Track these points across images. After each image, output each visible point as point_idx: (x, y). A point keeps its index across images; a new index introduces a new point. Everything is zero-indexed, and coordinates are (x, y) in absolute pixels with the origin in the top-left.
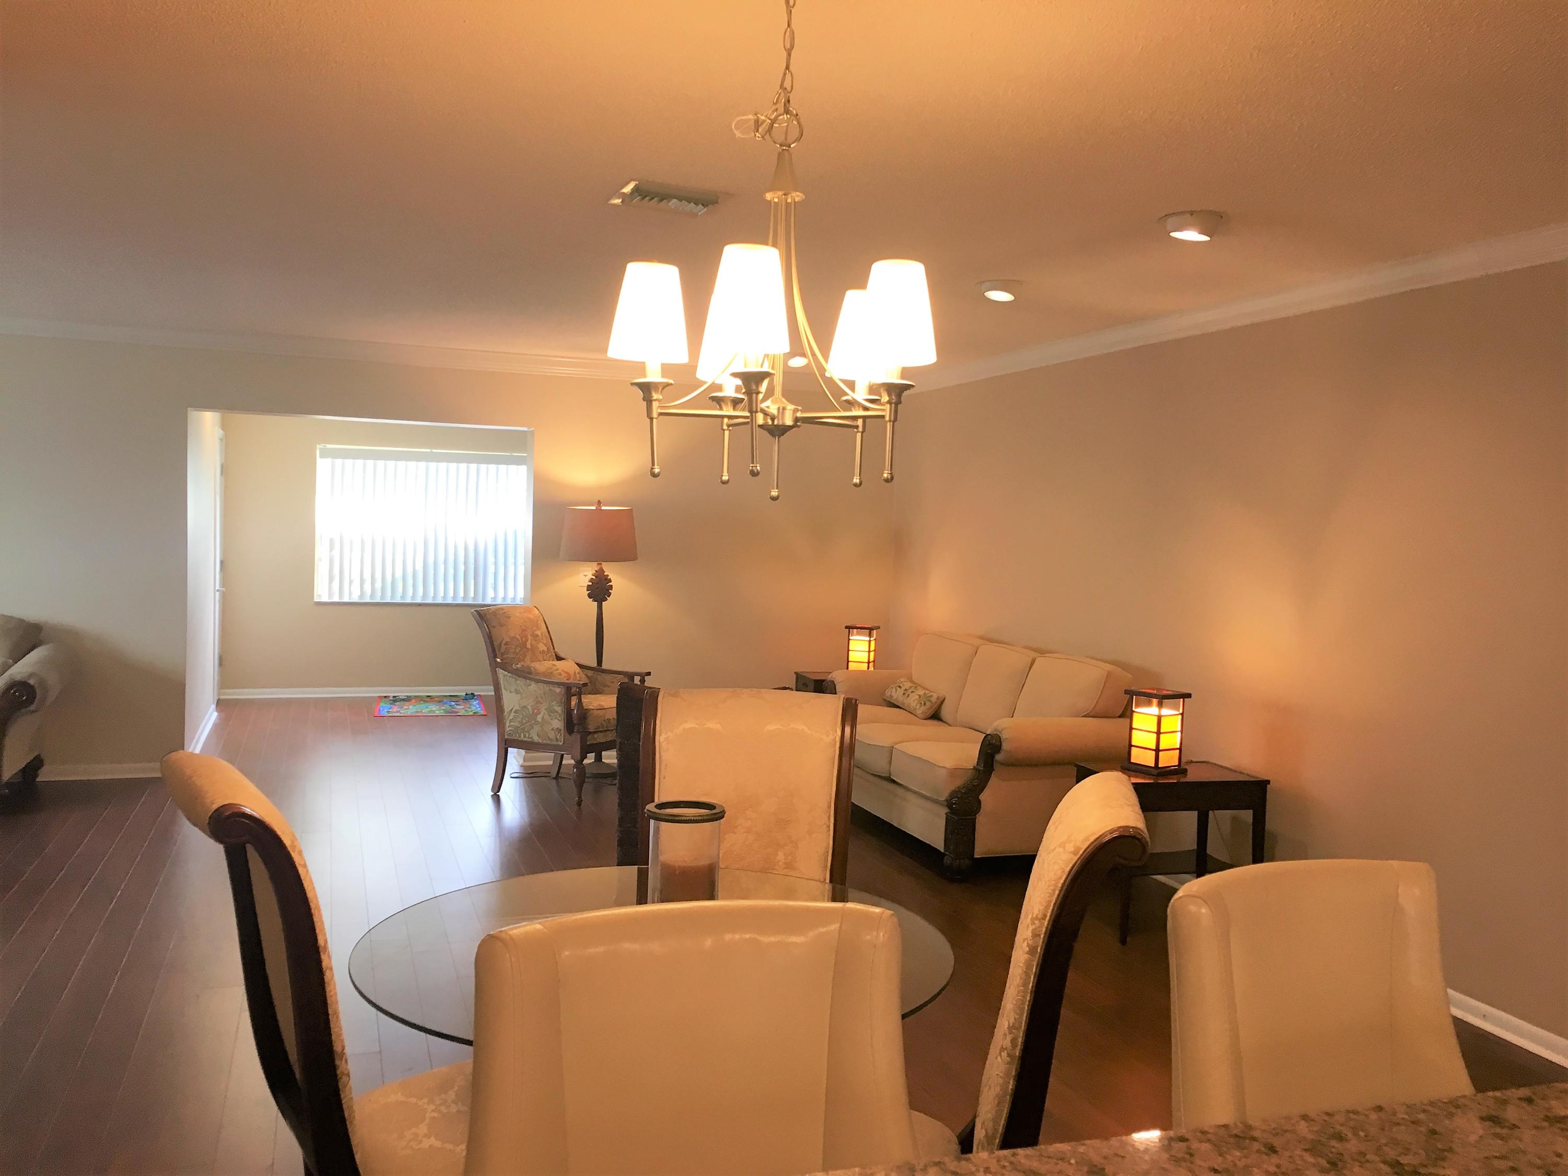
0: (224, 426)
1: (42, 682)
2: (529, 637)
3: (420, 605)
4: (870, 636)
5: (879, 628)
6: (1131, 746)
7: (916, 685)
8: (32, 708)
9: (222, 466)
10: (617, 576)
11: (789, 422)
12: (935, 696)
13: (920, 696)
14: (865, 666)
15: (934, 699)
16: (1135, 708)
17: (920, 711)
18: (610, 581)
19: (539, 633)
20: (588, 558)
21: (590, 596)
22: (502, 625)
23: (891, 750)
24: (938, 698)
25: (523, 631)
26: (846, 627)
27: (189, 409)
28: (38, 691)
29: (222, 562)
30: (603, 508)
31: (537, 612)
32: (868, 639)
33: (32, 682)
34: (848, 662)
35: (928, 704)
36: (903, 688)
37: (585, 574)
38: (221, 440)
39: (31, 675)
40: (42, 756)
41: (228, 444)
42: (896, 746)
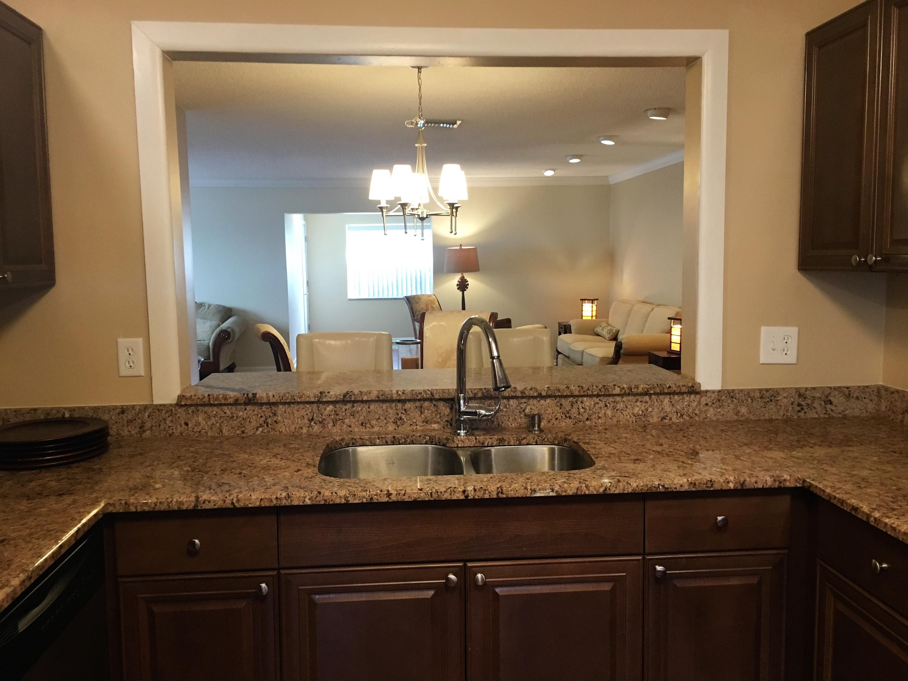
0: (305, 219)
1: (233, 330)
2: (430, 308)
3: (395, 299)
4: (592, 303)
5: (597, 299)
6: (671, 342)
7: (609, 325)
8: (230, 340)
9: (306, 238)
10: (471, 279)
11: (425, 216)
12: (615, 329)
13: (608, 330)
14: (590, 318)
15: (614, 331)
16: (673, 325)
17: (607, 336)
18: (467, 281)
19: (434, 306)
20: (456, 271)
21: (458, 289)
22: (417, 303)
23: (583, 352)
24: (616, 330)
25: (427, 305)
26: (581, 300)
27: (285, 214)
28: (231, 333)
29: (307, 282)
30: (463, 248)
31: (434, 296)
32: (591, 305)
33: (229, 330)
34: (582, 316)
35: (611, 333)
36: (602, 327)
37: (456, 279)
38: (304, 225)
39: (228, 328)
40: (235, 363)
41: (308, 228)
42: (585, 351)
